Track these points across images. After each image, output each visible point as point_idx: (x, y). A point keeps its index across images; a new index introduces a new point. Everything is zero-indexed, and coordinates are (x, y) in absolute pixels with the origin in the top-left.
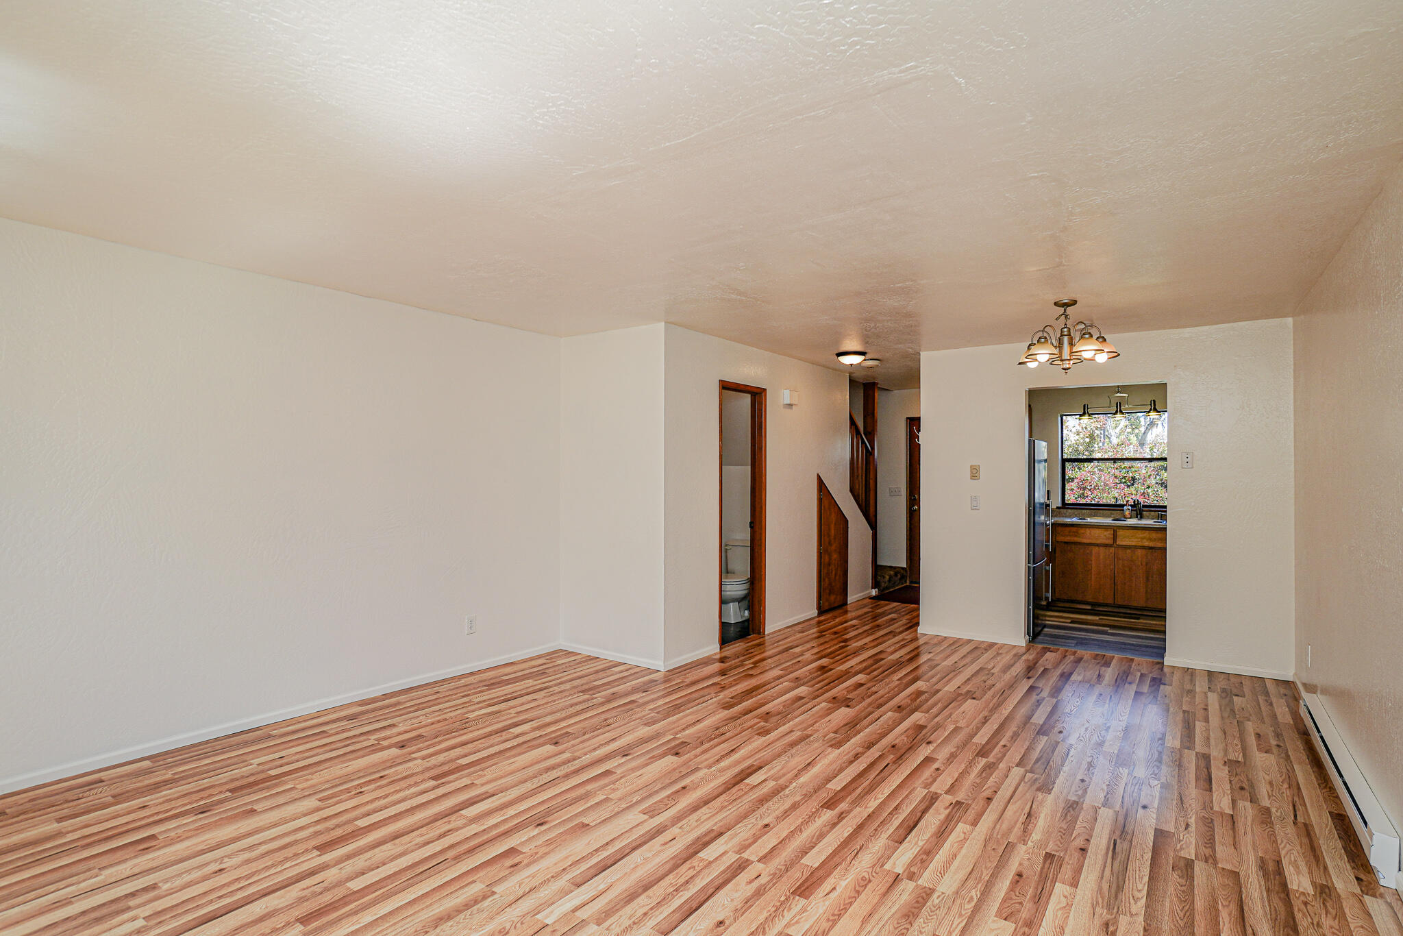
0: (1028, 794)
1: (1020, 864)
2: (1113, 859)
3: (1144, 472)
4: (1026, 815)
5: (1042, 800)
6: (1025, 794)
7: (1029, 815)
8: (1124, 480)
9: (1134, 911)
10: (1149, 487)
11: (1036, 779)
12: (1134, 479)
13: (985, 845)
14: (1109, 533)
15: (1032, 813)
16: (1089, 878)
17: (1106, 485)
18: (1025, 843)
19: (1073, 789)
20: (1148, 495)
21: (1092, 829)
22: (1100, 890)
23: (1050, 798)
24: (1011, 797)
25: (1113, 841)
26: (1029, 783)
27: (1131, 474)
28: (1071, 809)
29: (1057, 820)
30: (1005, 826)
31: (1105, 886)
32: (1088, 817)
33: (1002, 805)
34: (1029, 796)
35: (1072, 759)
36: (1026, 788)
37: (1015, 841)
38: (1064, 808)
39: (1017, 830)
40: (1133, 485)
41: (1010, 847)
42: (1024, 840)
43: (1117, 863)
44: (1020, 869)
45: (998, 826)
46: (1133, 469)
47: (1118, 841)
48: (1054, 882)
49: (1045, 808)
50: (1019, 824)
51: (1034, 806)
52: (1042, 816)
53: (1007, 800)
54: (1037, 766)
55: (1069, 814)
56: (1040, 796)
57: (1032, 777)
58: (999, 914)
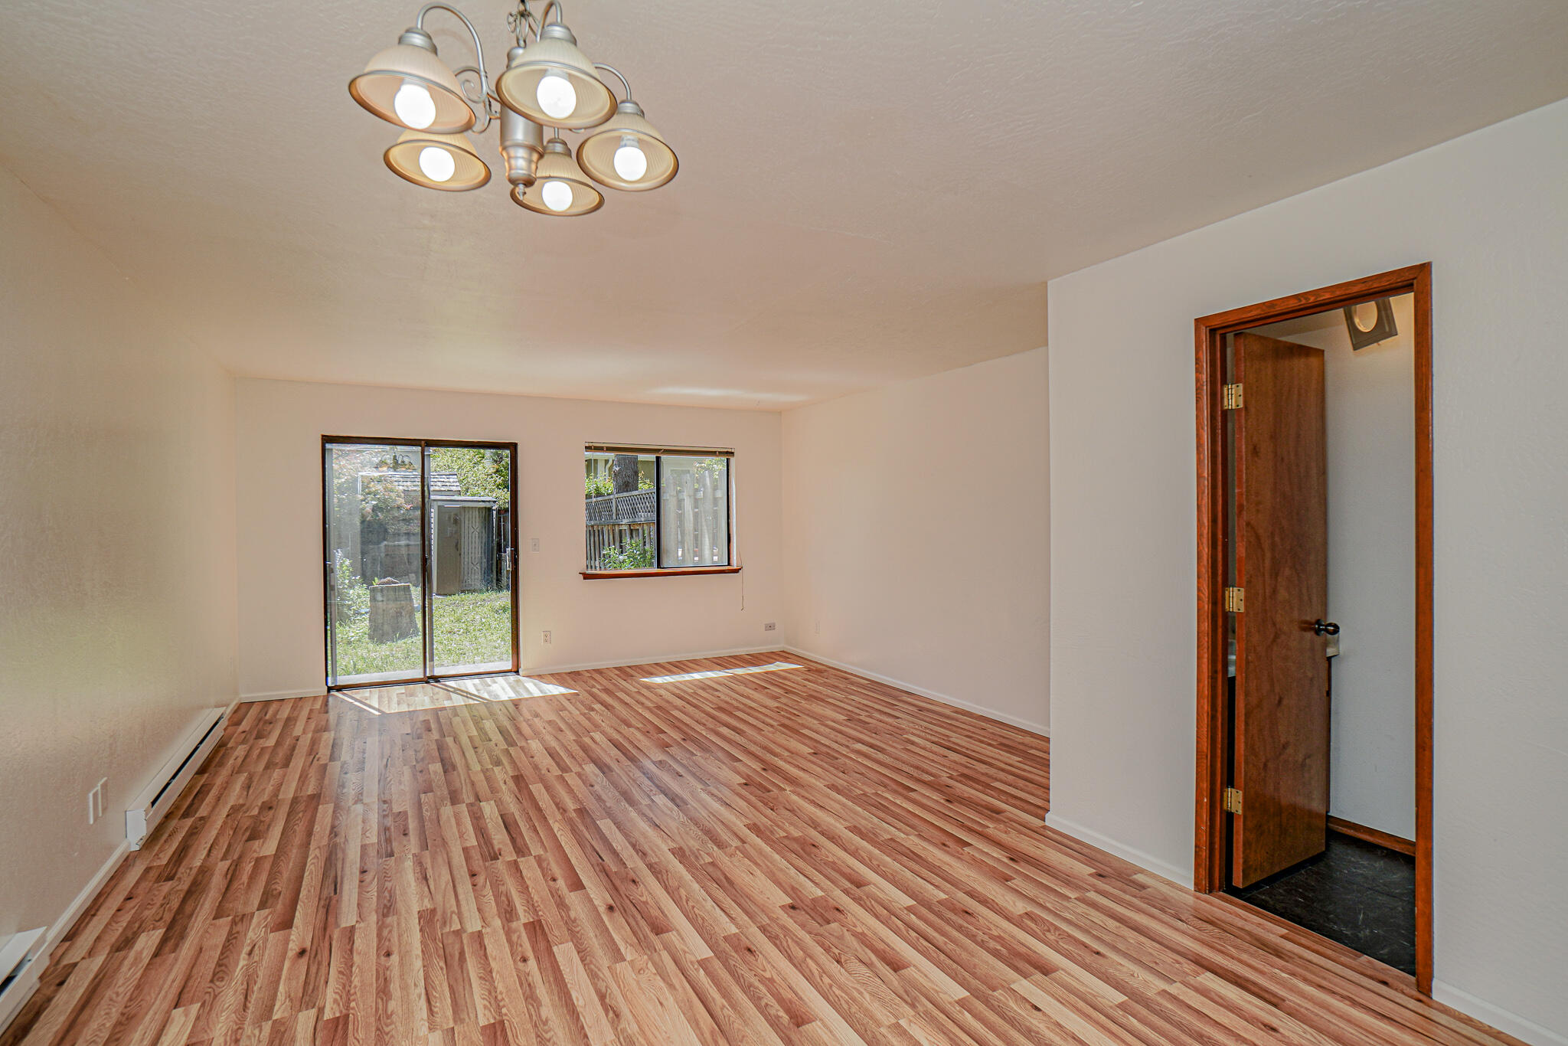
0: (441, 899)
1: (409, 840)
2: (336, 877)
4: (428, 877)
5: (422, 900)
6: (444, 898)
7: (426, 879)
9: (318, 850)
11: (444, 923)
13: (443, 839)
15: (424, 882)
16: (353, 853)
18: (414, 855)
19: (395, 934)
21: (360, 894)
22: (344, 851)
23: (415, 908)
24: (454, 886)
25: (338, 891)
26: (449, 915)
28: (388, 905)
29: (397, 887)
30: (440, 860)
31: (340, 855)
32: (367, 905)
33: (457, 877)
34: (439, 898)
35: (418, 991)
36: (448, 906)
37: (423, 853)
38: (395, 903)
39: (428, 862)
41: (424, 846)
42: (416, 856)
43: (332, 874)
44: (407, 838)
45: (445, 856)
47: (332, 894)
48: (379, 841)
49: (415, 892)
50: (429, 866)
51: (426, 889)
52: (413, 884)
53: (456, 883)
54: (457, 946)
55: (388, 898)
56: (427, 904)
57: (451, 927)
58: (406, 813)
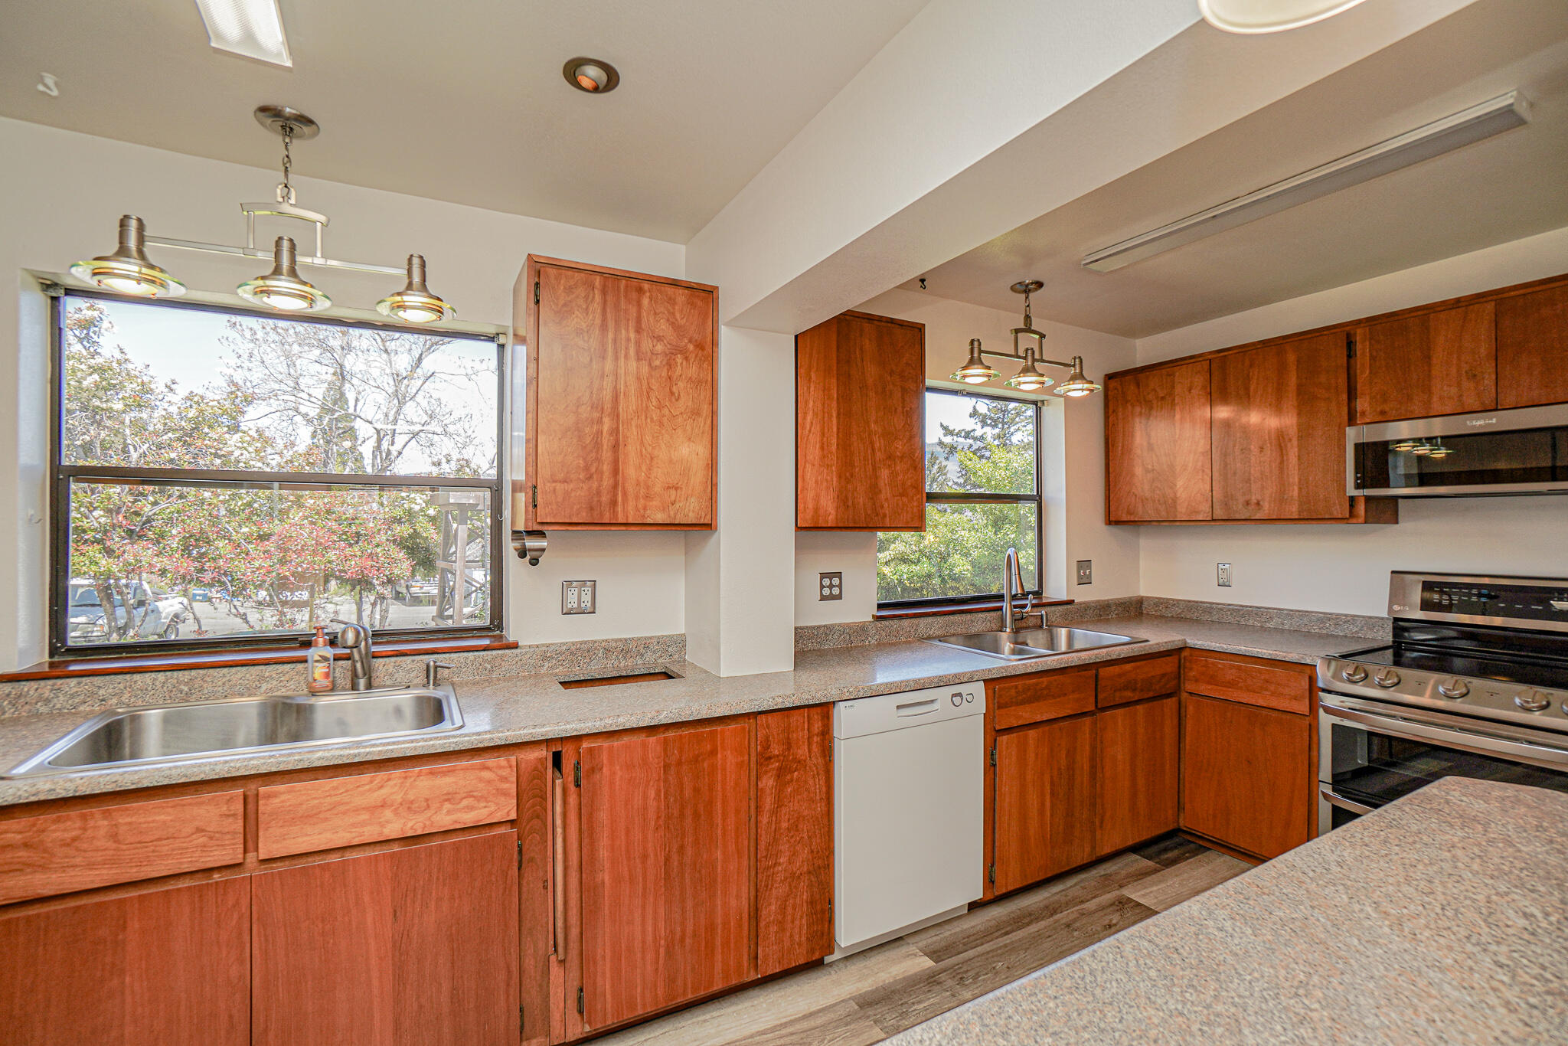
3: (371, 525)
8: (344, 537)
10: (377, 546)
12: (358, 535)
14: (226, 805)
17: (318, 544)
20: (377, 557)
27: (354, 528)
40: (357, 543)
46: (357, 521)
